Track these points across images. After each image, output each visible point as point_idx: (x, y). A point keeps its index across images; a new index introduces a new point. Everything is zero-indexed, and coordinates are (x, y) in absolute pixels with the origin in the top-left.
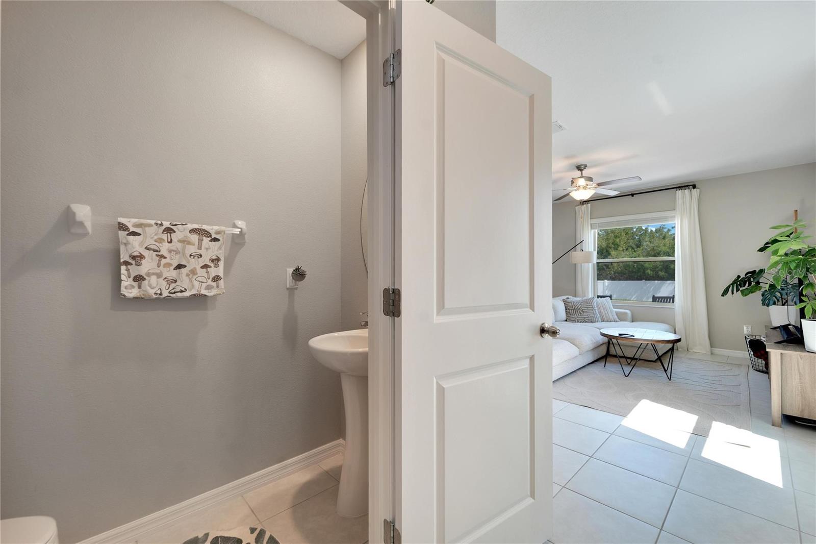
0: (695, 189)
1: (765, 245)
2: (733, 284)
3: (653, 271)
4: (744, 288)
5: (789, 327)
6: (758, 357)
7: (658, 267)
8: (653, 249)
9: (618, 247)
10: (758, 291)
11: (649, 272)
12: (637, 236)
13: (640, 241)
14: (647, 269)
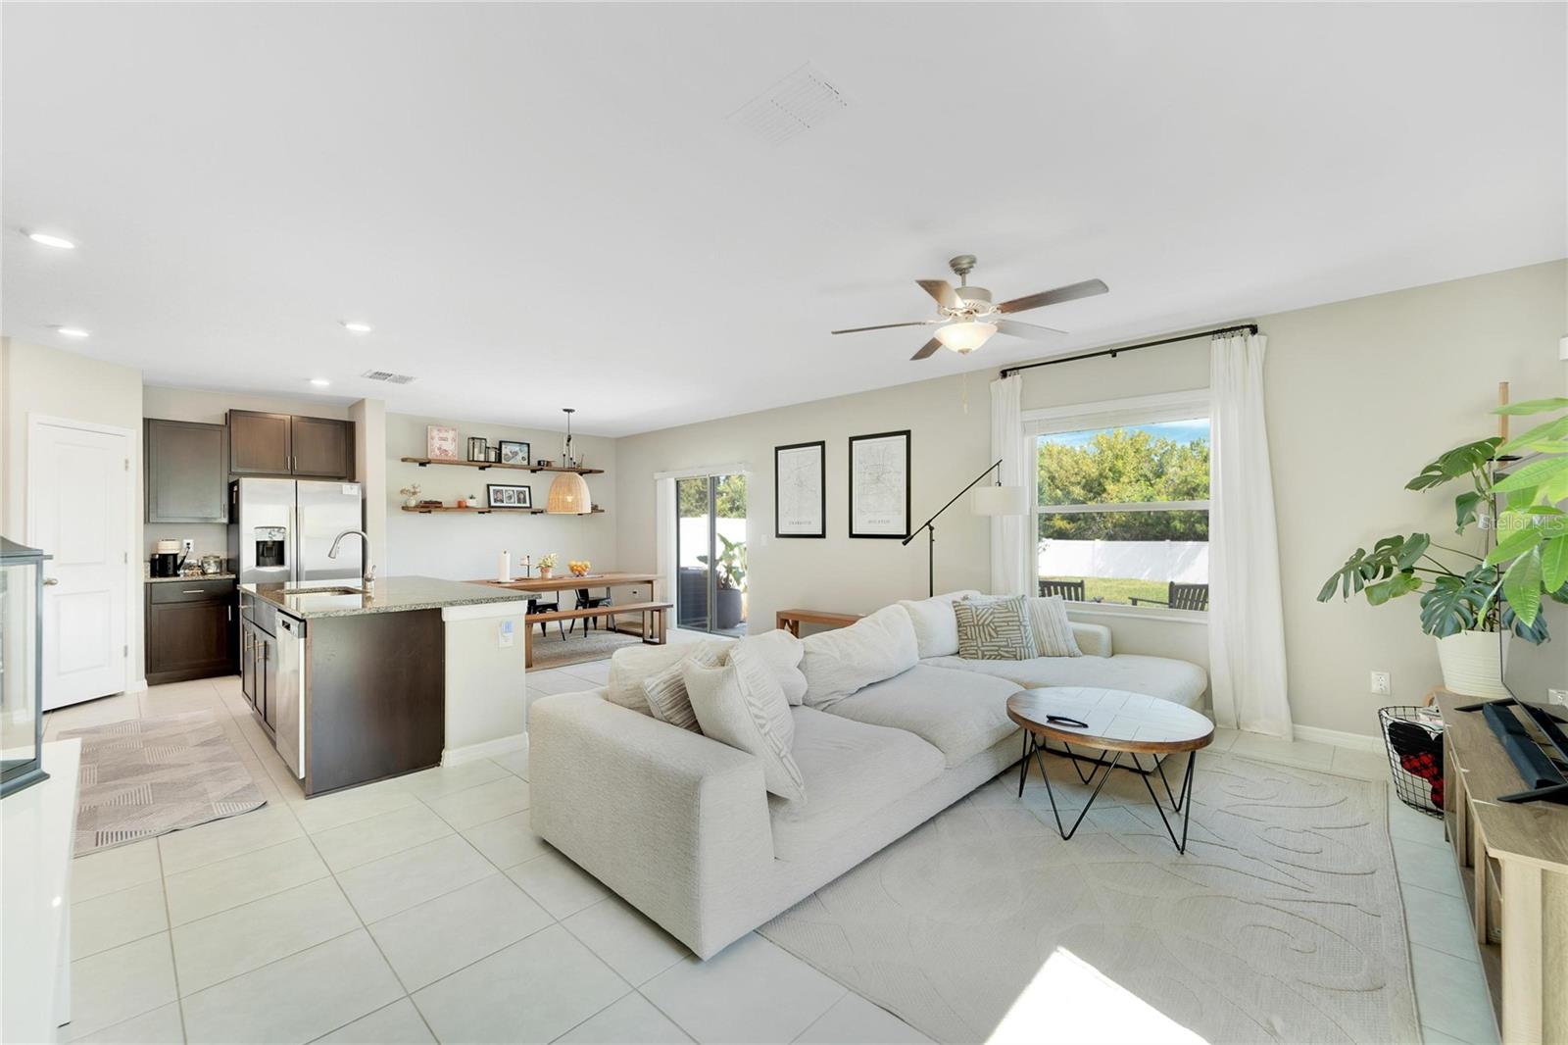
0: (1256, 336)
1: (1424, 471)
2: (1346, 571)
3: (1185, 522)
4: (1374, 582)
5: (1510, 707)
6: (1414, 770)
7: (1193, 516)
8: (1185, 481)
9: (1120, 477)
10: (1410, 592)
11: (1177, 524)
12: (1156, 455)
13: (1161, 465)
14: (1174, 519)
